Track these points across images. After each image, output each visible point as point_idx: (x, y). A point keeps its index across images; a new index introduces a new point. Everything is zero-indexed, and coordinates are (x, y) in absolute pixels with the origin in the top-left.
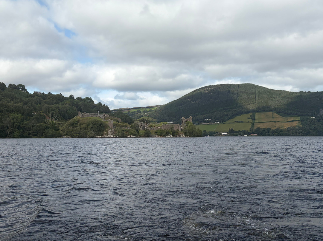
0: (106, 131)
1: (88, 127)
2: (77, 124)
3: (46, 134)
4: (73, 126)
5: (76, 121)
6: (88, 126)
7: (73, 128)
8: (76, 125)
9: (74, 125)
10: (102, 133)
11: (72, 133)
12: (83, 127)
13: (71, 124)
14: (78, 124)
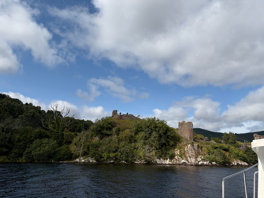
0: (180, 148)
1: (137, 136)
2: (110, 129)
3: (31, 152)
4: (102, 134)
5: (110, 124)
6: (136, 134)
7: (101, 138)
8: (108, 132)
9: (105, 131)
10: (171, 152)
11: (100, 149)
12: (124, 135)
13: (98, 129)
14: (114, 129)
